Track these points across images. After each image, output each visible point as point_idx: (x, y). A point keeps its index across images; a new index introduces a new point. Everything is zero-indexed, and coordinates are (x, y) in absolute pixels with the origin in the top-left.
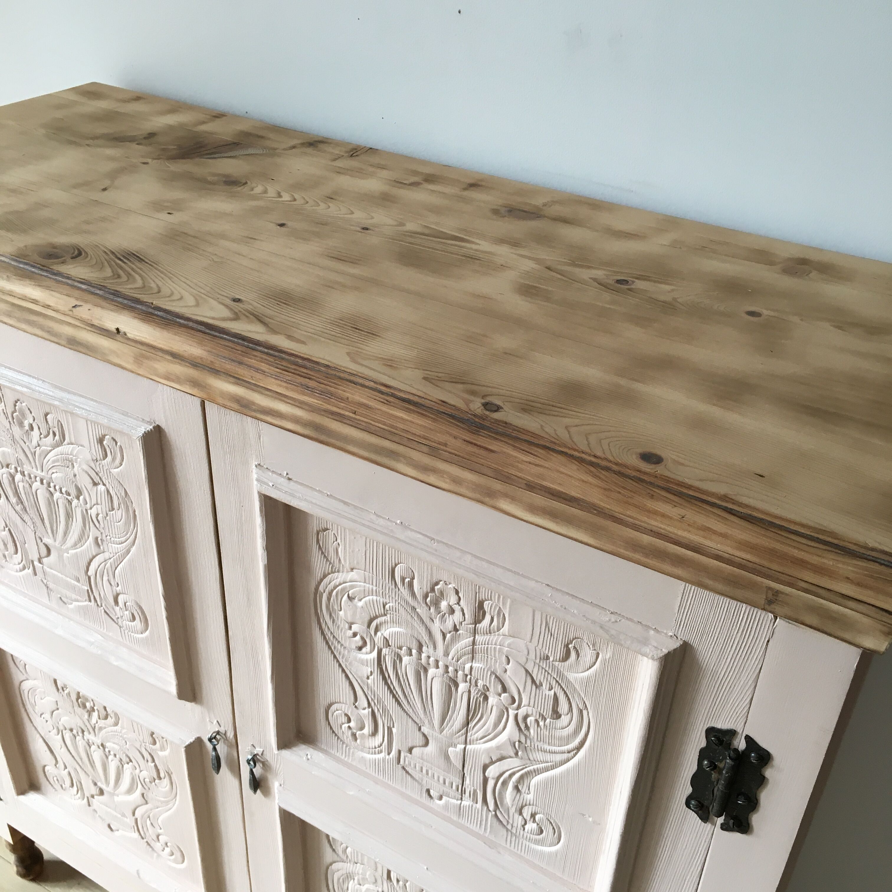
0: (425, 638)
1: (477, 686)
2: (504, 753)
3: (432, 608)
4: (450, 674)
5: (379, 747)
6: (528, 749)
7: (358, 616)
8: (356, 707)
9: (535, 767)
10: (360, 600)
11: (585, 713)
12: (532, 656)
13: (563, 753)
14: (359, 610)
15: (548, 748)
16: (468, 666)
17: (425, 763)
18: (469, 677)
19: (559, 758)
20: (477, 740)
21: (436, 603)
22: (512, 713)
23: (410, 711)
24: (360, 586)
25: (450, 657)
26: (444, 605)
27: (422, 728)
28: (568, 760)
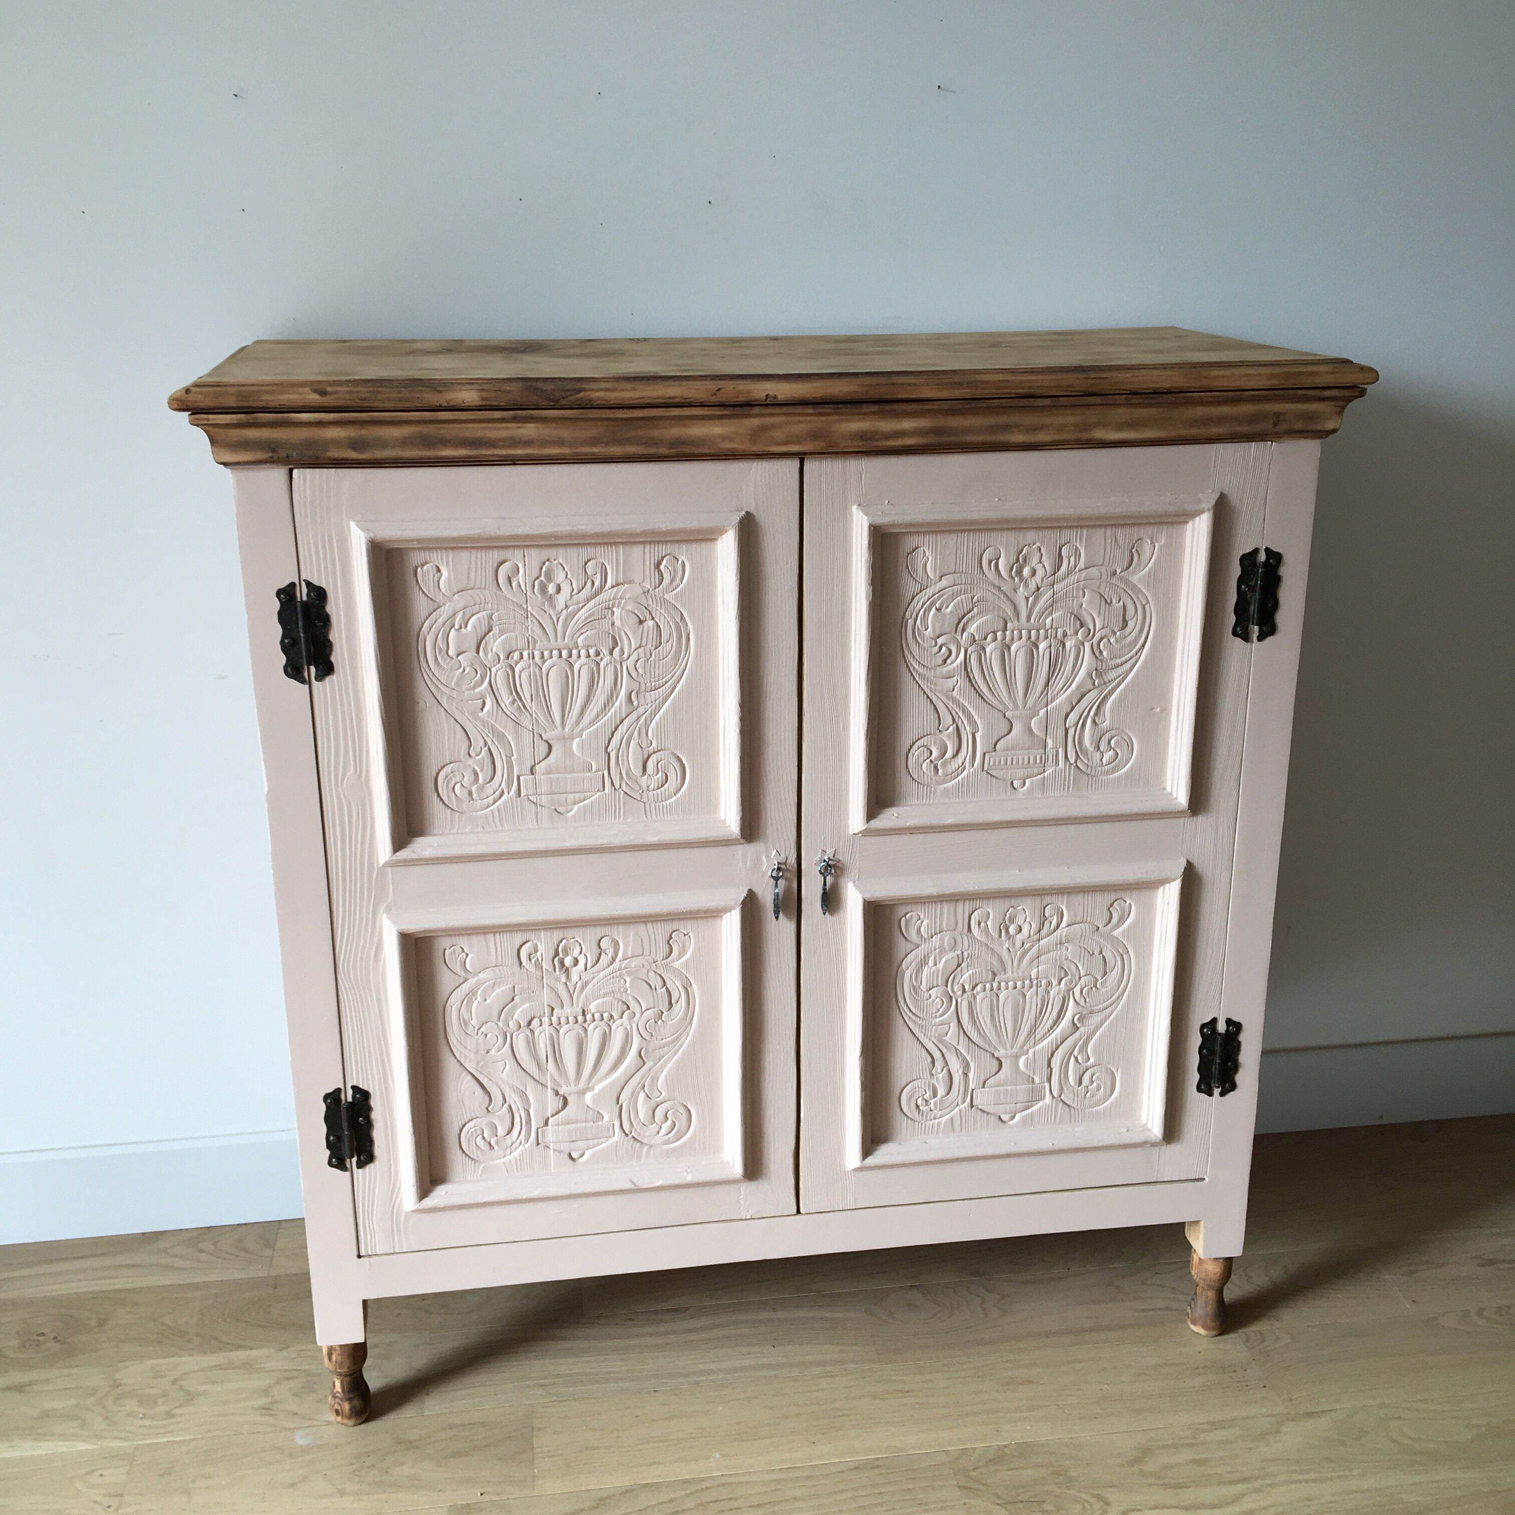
0: (1010, 612)
1: (1056, 636)
2: (1084, 690)
3: (1016, 579)
4: (1033, 638)
5: (963, 763)
6: (1103, 673)
7: (947, 624)
8: (940, 731)
9: (1110, 688)
10: (947, 607)
11: (1147, 607)
12: (1104, 577)
13: (1132, 658)
14: (948, 617)
15: (1119, 661)
16: (1048, 621)
17: (1010, 753)
18: (1050, 631)
19: (1128, 665)
20: (1058, 694)
21: (1020, 572)
22: (1087, 645)
23: (995, 703)
24: (948, 592)
25: (1032, 621)
26: (1026, 571)
27: (1007, 714)
28: (1136, 662)
